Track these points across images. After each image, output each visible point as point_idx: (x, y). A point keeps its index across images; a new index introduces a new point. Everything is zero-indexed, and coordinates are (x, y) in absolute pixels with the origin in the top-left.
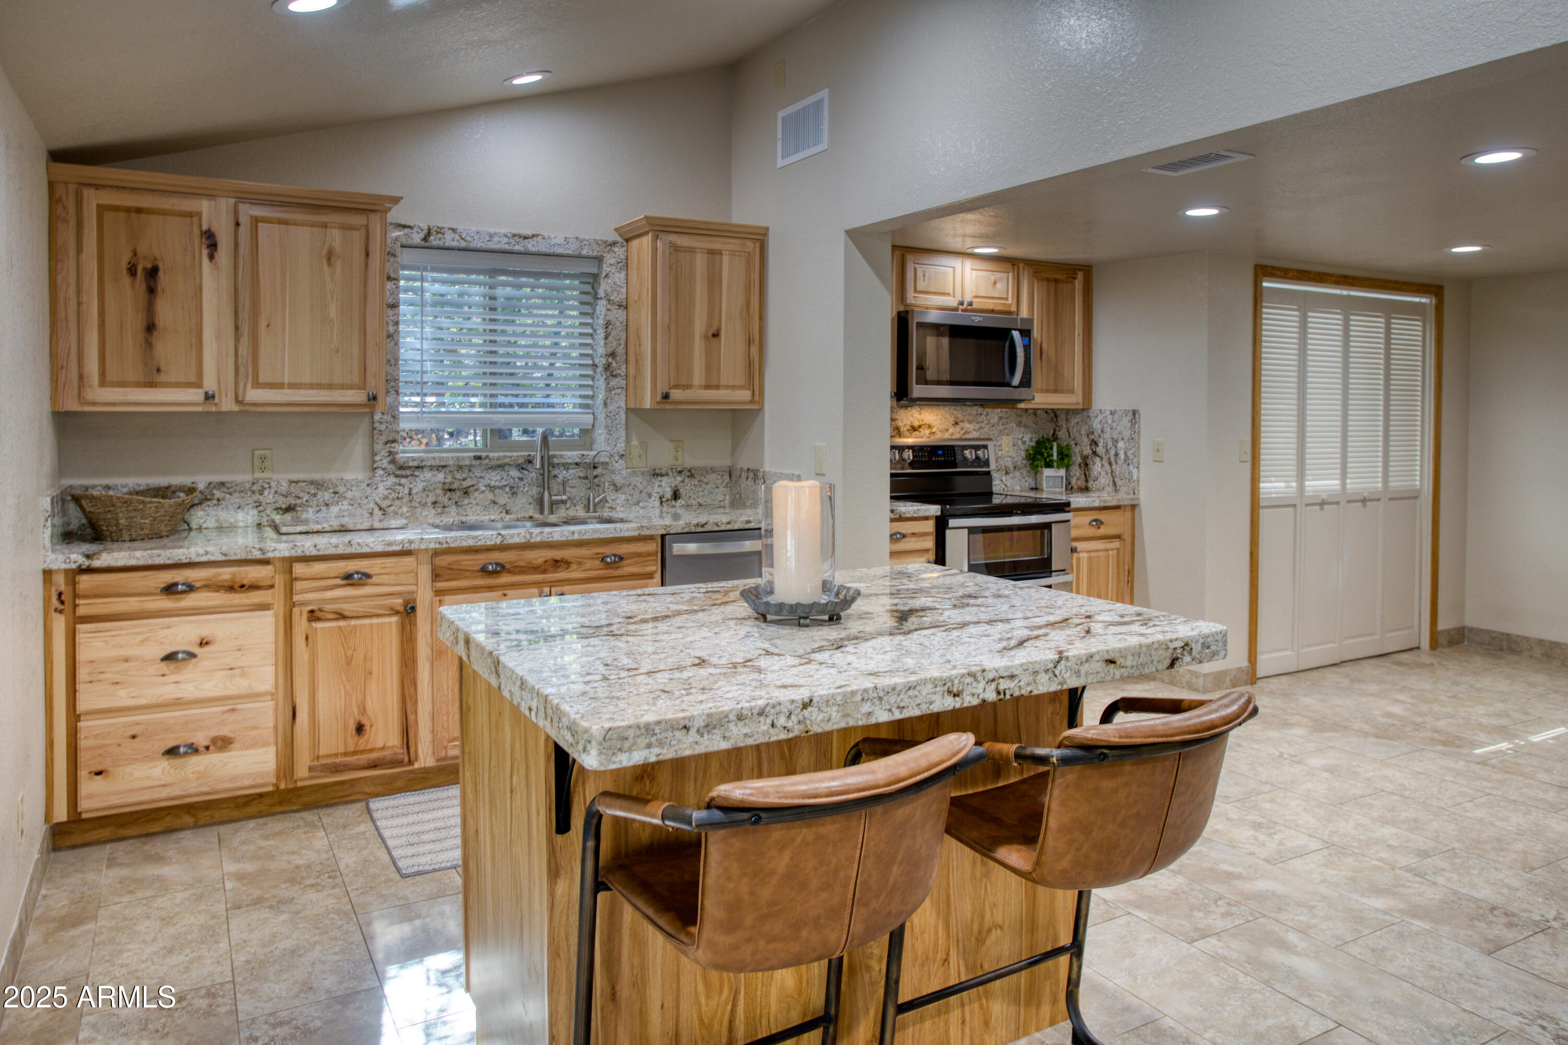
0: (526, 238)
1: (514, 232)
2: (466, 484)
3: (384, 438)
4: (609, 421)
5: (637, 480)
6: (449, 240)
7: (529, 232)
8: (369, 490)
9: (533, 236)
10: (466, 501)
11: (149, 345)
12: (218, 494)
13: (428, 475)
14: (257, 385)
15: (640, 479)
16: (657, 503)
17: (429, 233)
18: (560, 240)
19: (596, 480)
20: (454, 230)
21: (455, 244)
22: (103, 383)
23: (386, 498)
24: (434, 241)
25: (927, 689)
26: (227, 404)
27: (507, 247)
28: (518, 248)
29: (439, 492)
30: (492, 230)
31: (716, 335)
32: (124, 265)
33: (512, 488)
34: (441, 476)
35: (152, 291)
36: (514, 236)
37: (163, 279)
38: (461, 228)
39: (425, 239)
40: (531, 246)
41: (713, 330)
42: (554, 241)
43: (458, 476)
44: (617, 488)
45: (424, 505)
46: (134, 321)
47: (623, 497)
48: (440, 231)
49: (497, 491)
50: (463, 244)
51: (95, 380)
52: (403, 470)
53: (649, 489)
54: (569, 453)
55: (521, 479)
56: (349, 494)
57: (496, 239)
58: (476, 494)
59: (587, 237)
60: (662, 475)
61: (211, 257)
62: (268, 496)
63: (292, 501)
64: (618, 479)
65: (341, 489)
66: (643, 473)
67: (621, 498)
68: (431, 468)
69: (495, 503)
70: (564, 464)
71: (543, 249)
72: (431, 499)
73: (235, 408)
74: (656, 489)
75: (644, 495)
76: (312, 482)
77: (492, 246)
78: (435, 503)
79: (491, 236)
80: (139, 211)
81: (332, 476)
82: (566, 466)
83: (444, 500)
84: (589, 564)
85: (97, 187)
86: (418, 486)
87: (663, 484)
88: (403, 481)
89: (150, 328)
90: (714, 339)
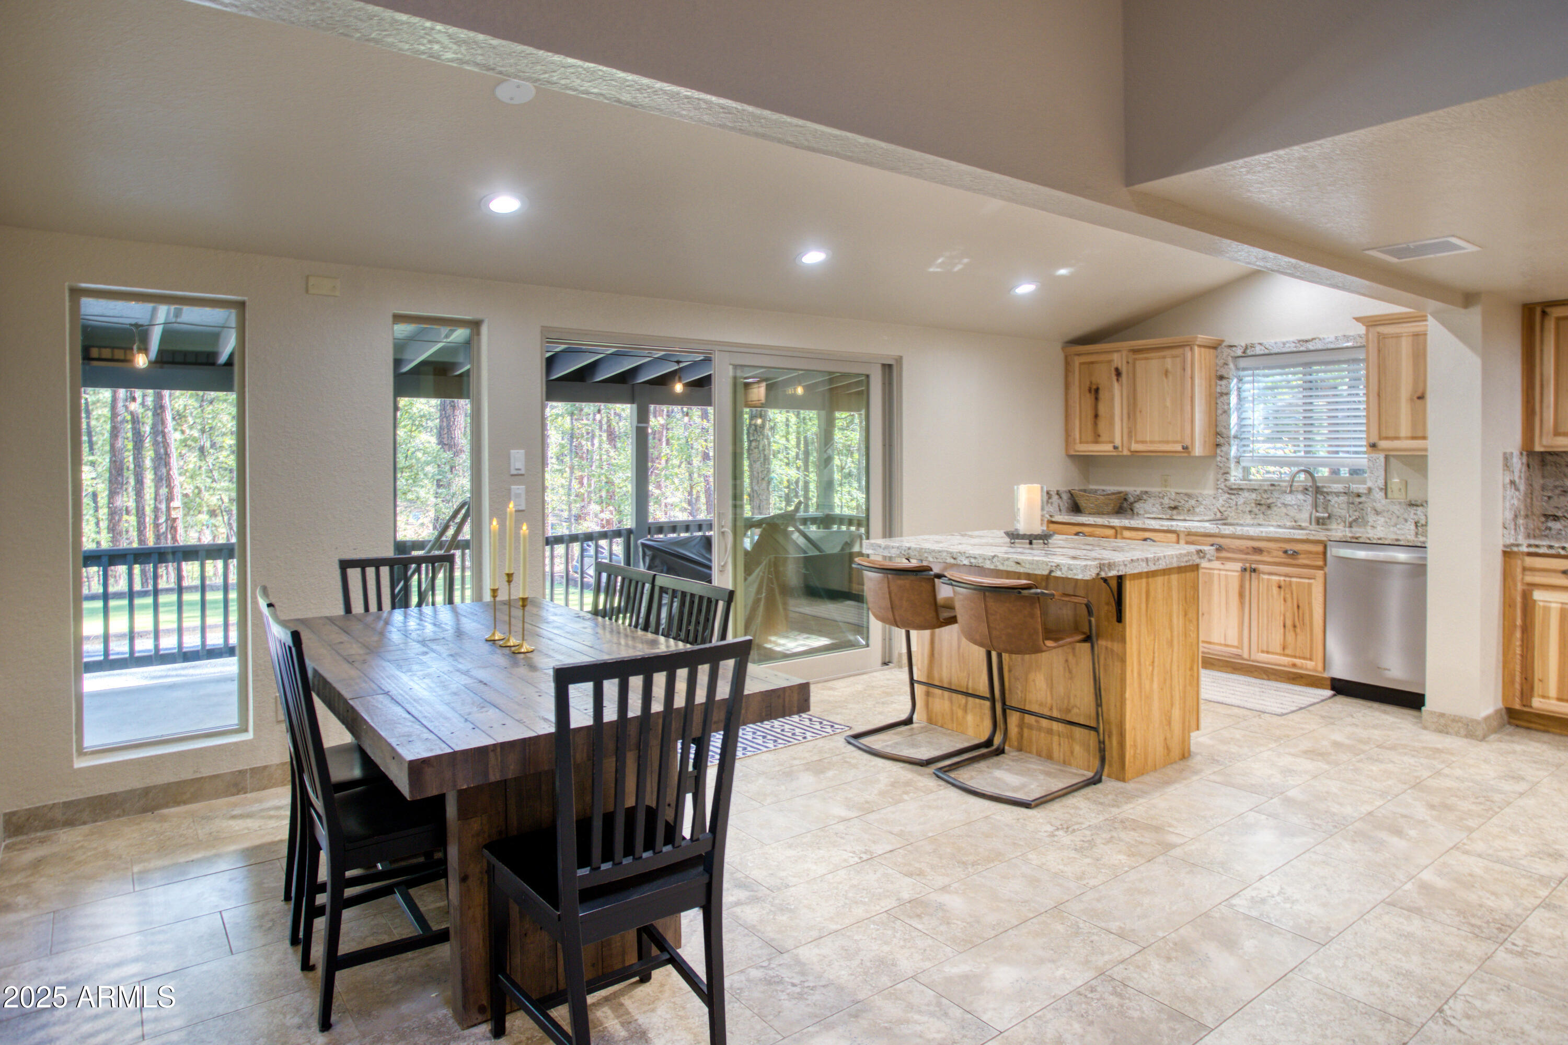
0: (1307, 341)
1: (1299, 338)
2: (1269, 501)
3: (1222, 471)
4: (1371, 464)
5: (1396, 508)
6: (1258, 350)
7: (1309, 337)
8: (1214, 501)
9: (1313, 339)
10: (1269, 512)
11: (1095, 424)
12: (1145, 497)
13: (1246, 494)
14: (1137, 442)
15: (1397, 507)
16: (1413, 527)
17: (1246, 348)
18: (1332, 338)
19: (1361, 506)
20: (1260, 344)
21: (1262, 352)
22: (1081, 443)
23: (1223, 506)
24: (1249, 352)
25: (945, 554)
26: (1126, 452)
27: (1295, 349)
28: (1302, 349)
29: (1253, 505)
30: (1284, 340)
31: (1421, 397)
32: (1087, 388)
33: (1298, 506)
34: (1254, 496)
35: (1097, 399)
36: (1299, 341)
37: (1101, 392)
38: (1264, 342)
39: (1244, 352)
40: (1311, 346)
41: (1419, 394)
42: (1327, 340)
43: (1265, 496)
44: (1377, 513)
45: (1244, 512)
46: (1090, 414)
47: (1382, 519)
48: (1252, 346)
49: (1289, 508)
50: (1267, 352)
51: (1078, 441)
52: (1234, 491)
53: (1406, 516)
54: (1335, 486)
55: (1305, 501)
56: (1204, 502)
57: (1288, 345)
58: (1275, 508)
59: (1352, 334)
60: (1417, 506)
61: (1118, 380)
62: (1166, 501)
63: (1177, 504)
64: (1379, 507)
65: (1200, 499)
66: (1400, 503)
67: (1381, 520)
68: (1249, 490)
69: (1287, 515)
70: (1335, 493)
71: (1319, 346)
72: (1248, 509)
73: (1129, 454)
74: (1412, 516)
75: (1401, 520)
76: (1186, 494)
77: (1284, 350)
78: (1250, 512)
79: (1284, 344)
80: (1092, 363)
81: (1196, 492)
82: (1337, 494)
83: (1256, 510)
84: (1275, 553)
85: (1079, 355)
86: (1241, 501)
87: (1418, 512)
88: (1233, 497)
89: (1096, 416)
90: (1419, 401)
